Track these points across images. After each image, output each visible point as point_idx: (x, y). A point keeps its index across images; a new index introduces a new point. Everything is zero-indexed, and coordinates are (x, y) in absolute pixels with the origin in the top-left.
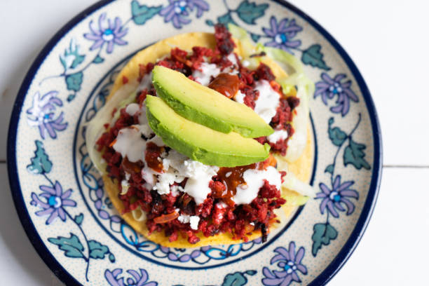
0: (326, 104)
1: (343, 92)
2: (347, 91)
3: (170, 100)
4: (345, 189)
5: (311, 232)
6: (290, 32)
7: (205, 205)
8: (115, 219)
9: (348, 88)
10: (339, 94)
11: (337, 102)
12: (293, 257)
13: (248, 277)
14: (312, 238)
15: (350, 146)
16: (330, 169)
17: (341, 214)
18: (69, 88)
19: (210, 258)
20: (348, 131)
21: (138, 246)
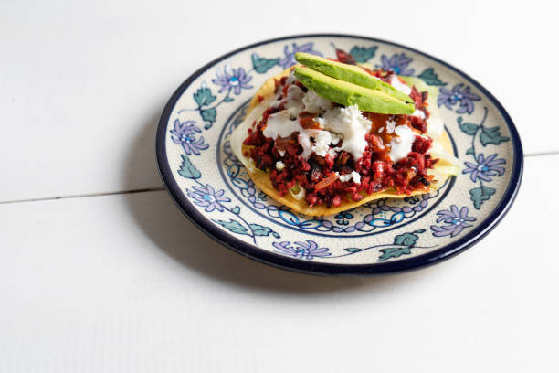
0: (451, 109)
1: (464, 98)
2: (468, 95)
3: (317, 66)
4: (490, 161)
5: (469, 196)
6: (402, 65)
7: (364, 158)
8: (271, 208)
9: (468, 93)
10: (460, 100)
11: (461, 106)
12: (458, 215)
13: (418, 235)
14: (471, 199)
15: (484, 132)
16: (471, 152)
17: (492, 178)
18: (204, 119)
19: (375, 227)
20: (479, 123)
21: (300, 225)
